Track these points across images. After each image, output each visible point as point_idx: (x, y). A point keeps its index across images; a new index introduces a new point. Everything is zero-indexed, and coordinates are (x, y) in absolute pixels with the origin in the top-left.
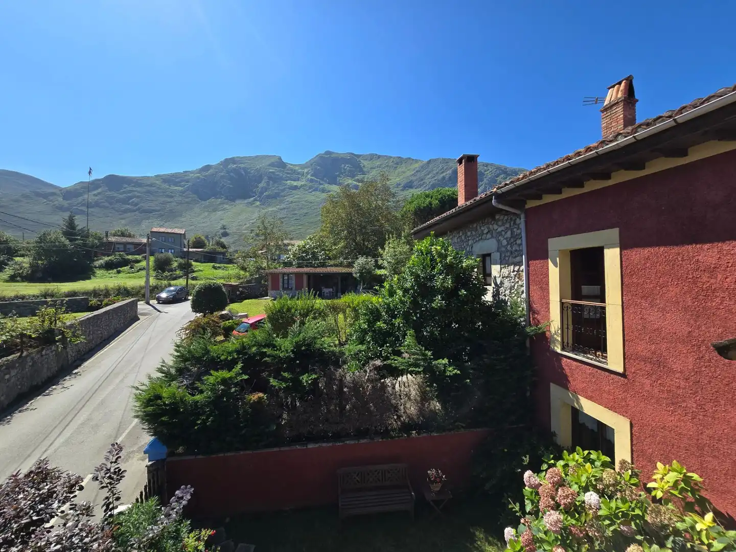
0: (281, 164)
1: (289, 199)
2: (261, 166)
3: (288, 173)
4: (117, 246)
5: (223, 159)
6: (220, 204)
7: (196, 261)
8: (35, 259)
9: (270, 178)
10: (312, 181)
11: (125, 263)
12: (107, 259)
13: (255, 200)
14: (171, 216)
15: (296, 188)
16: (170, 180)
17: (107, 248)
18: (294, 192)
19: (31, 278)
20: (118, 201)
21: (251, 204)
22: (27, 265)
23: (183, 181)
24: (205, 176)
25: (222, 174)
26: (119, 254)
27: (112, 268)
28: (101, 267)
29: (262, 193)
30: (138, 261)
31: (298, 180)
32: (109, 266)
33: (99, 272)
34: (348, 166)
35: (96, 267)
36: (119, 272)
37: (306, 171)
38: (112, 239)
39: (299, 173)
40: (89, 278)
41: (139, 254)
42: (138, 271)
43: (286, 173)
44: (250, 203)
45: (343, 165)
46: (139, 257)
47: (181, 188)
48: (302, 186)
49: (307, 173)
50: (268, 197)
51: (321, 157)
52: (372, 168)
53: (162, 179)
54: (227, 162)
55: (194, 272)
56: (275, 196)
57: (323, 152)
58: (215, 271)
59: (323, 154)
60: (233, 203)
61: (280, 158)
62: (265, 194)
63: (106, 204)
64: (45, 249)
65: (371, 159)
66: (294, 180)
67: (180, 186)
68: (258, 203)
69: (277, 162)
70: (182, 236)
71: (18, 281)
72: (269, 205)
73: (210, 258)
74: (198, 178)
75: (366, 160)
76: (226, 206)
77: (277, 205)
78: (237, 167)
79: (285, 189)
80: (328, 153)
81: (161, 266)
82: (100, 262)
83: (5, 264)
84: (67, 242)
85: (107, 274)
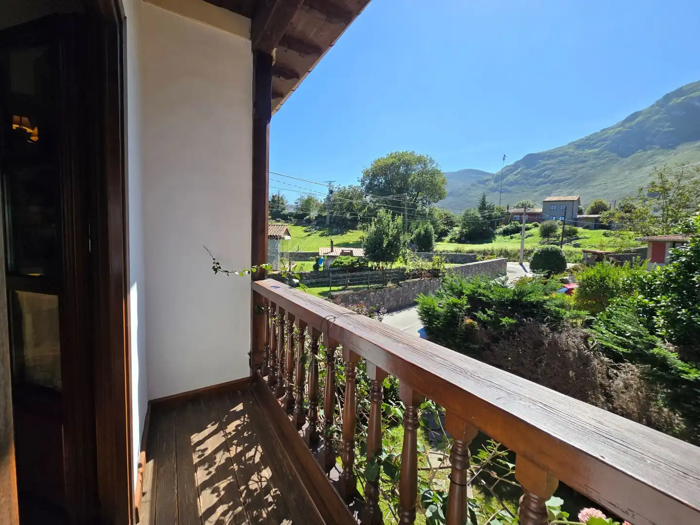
4: (514, 216)
7: (585, 228)
8: (462, 228)
11: (518, 230)
12: (504, 227)
17: (507, 218)
19: (459, 241)
20: (533, 176)
22: (458, 232)
24: (631, 127)
26: (514, 223)
27: (508, 235)
28: (500, 234)
30: (528, 229)
32: (506, 233)
33: (498, 238)
35: (496, 234)
36: (512, 238)
38: (511, 211)
40: (491, 242)
41: (530, 223)
42: (526, 238)
46: (529, 225)
53: (575, 145)
60: (672, 151)
63: (523, 181)
64: (469, 221)
67: (595, 148)
70: (576, 202)
71: (453, 243)
74: (619, 132)
81: (547, 233)
82: (500, 230)
83: (449, 232)
84: (479, 215)
85: (503, 239)
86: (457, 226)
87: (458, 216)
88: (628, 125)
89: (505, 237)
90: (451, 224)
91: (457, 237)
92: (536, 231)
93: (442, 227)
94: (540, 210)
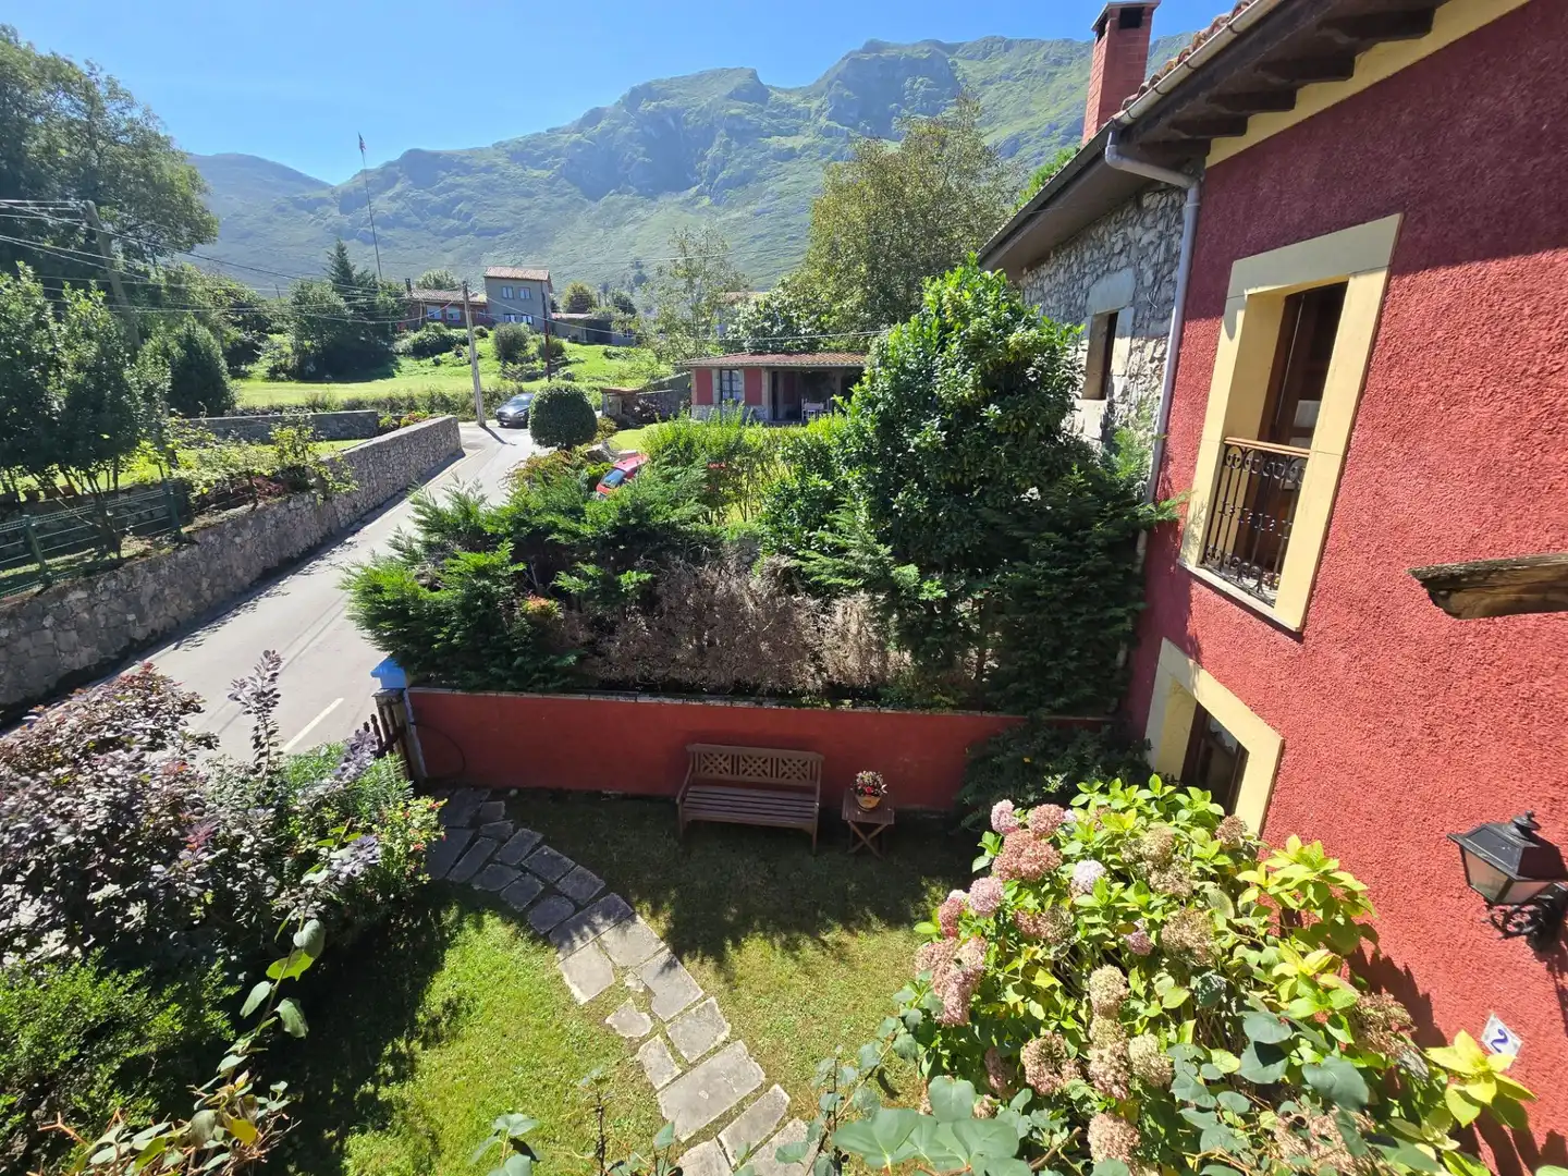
0: (756, 92)
1: (774, 186)
2: (710, 100)
3: (774, 116)
4: (430, 308)
5: (626, 91)
6: (630, 206)
7: (575, 340)
8: (299, 338)
9: (730, 132)
10: (828, 133)
11: (446, 345)
12: (415, 336)
13: (700, 193)
14: (535, 240)
15: (790, 154)
16: (524, 153)
17: (413, 313)
18: (786, 165)
19: (300, 374)
20: (434, 211)
21: (692, 202)
22: (288, 350)
23: (548, 153)
24: (592, 138)
25: (626, 130)
26: (434, 327)
27: (426, 356)
28: (406, 353)
29: (714, 174)
30: (466, 342)
31: (794, 131)
32: (420, 351)
33: (406, 364)
34: (922, 83)
35: (398, 354)
36: (437, 363)
37: (815, 104)
38: (419, 295)
39: (797, 115)
40: (392, 375)
41: (469, 327)
43: (769, 115)
44: (688, 201)
45: (907, 83)
46: (468, 333)
47: (546, 174)
48: (806, 148)
49: (819, 112)
50: (729, 183)
51: (854, 61)
52: (984, 83)
53: (507, 152)
54: (635, 97)
55: (567, 363)
56: (741, 181)
57: (859, 46)
58: (607, 361)
59: (861, 52)
60: (653, 203)
61: (754, 75)
62: (721, 176)
63: (415, 219)
65: (985, 56)
66: (787, 134)
67: (544, 167)
68: (706, 201)
69: (745, 86)
70: (545, 285)
71: (281, 380)
72: (731, 206)
73: (598, 333)
74: (579, 143)
75: (971, 58)
76: (640, 212)
77: (749, 203)
78: (657, 107)
79: (765, 159)
80: (873, 47)
81: (510, 350)
82: (402, 344)
83: (259, 349)
84: (341, 303)
85: (418, 367)
86: (280, 331)
87: (275, 298)
88: (589, 131)
89: (422, 362)
90: (261, 325)
91: (291, 363)
92: (486, 346)
93: (236, 333)
94: (482, 298)
